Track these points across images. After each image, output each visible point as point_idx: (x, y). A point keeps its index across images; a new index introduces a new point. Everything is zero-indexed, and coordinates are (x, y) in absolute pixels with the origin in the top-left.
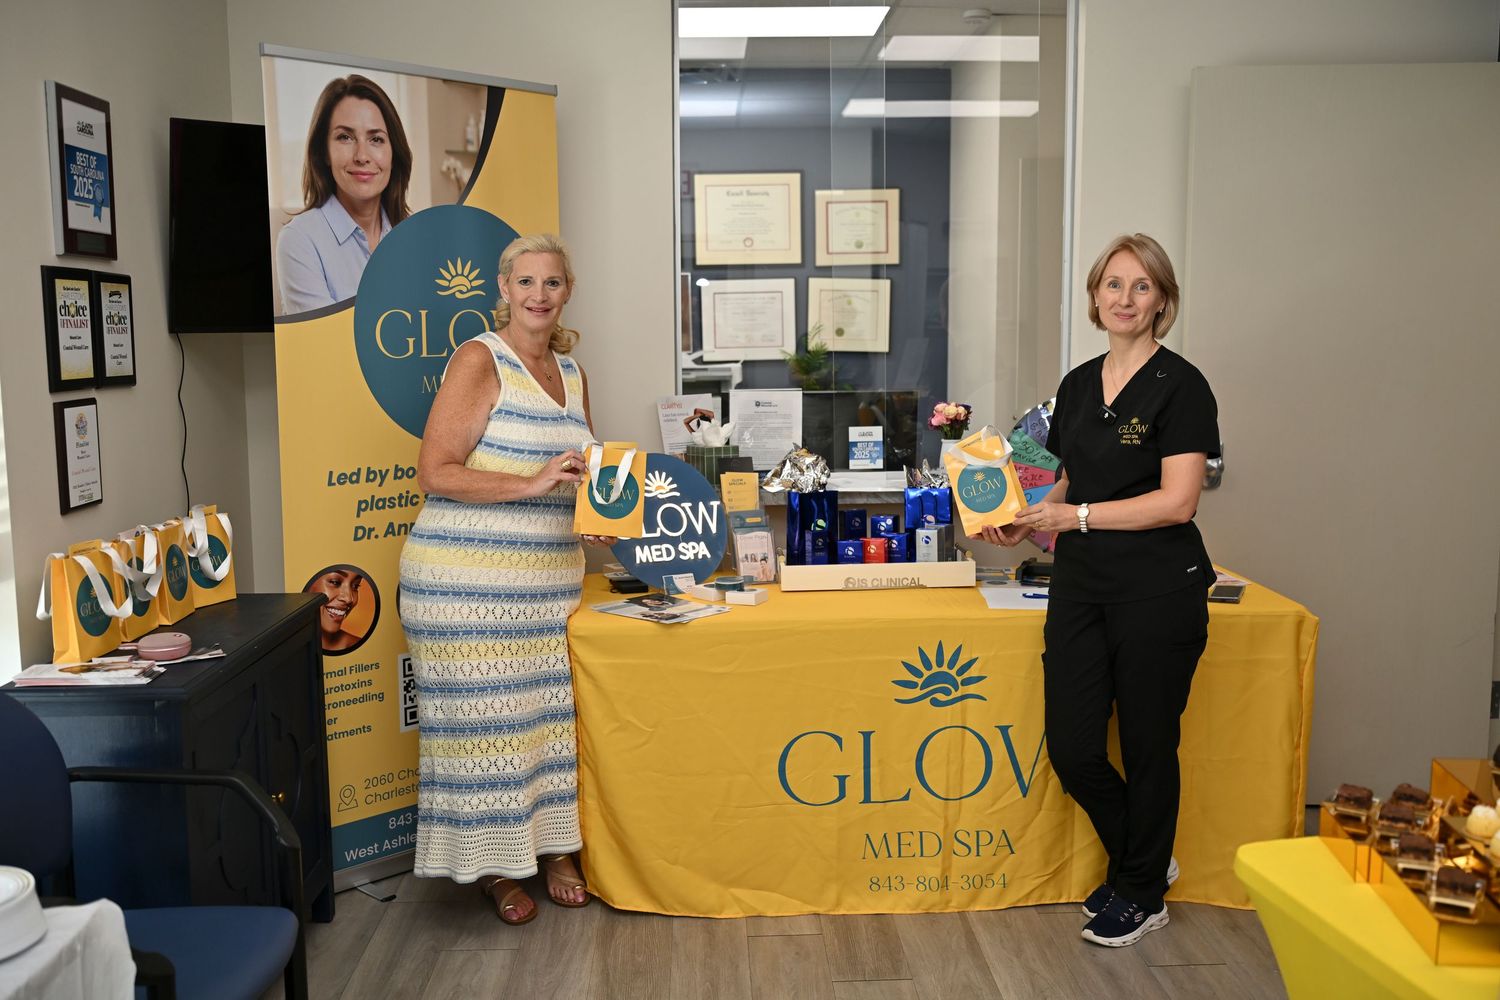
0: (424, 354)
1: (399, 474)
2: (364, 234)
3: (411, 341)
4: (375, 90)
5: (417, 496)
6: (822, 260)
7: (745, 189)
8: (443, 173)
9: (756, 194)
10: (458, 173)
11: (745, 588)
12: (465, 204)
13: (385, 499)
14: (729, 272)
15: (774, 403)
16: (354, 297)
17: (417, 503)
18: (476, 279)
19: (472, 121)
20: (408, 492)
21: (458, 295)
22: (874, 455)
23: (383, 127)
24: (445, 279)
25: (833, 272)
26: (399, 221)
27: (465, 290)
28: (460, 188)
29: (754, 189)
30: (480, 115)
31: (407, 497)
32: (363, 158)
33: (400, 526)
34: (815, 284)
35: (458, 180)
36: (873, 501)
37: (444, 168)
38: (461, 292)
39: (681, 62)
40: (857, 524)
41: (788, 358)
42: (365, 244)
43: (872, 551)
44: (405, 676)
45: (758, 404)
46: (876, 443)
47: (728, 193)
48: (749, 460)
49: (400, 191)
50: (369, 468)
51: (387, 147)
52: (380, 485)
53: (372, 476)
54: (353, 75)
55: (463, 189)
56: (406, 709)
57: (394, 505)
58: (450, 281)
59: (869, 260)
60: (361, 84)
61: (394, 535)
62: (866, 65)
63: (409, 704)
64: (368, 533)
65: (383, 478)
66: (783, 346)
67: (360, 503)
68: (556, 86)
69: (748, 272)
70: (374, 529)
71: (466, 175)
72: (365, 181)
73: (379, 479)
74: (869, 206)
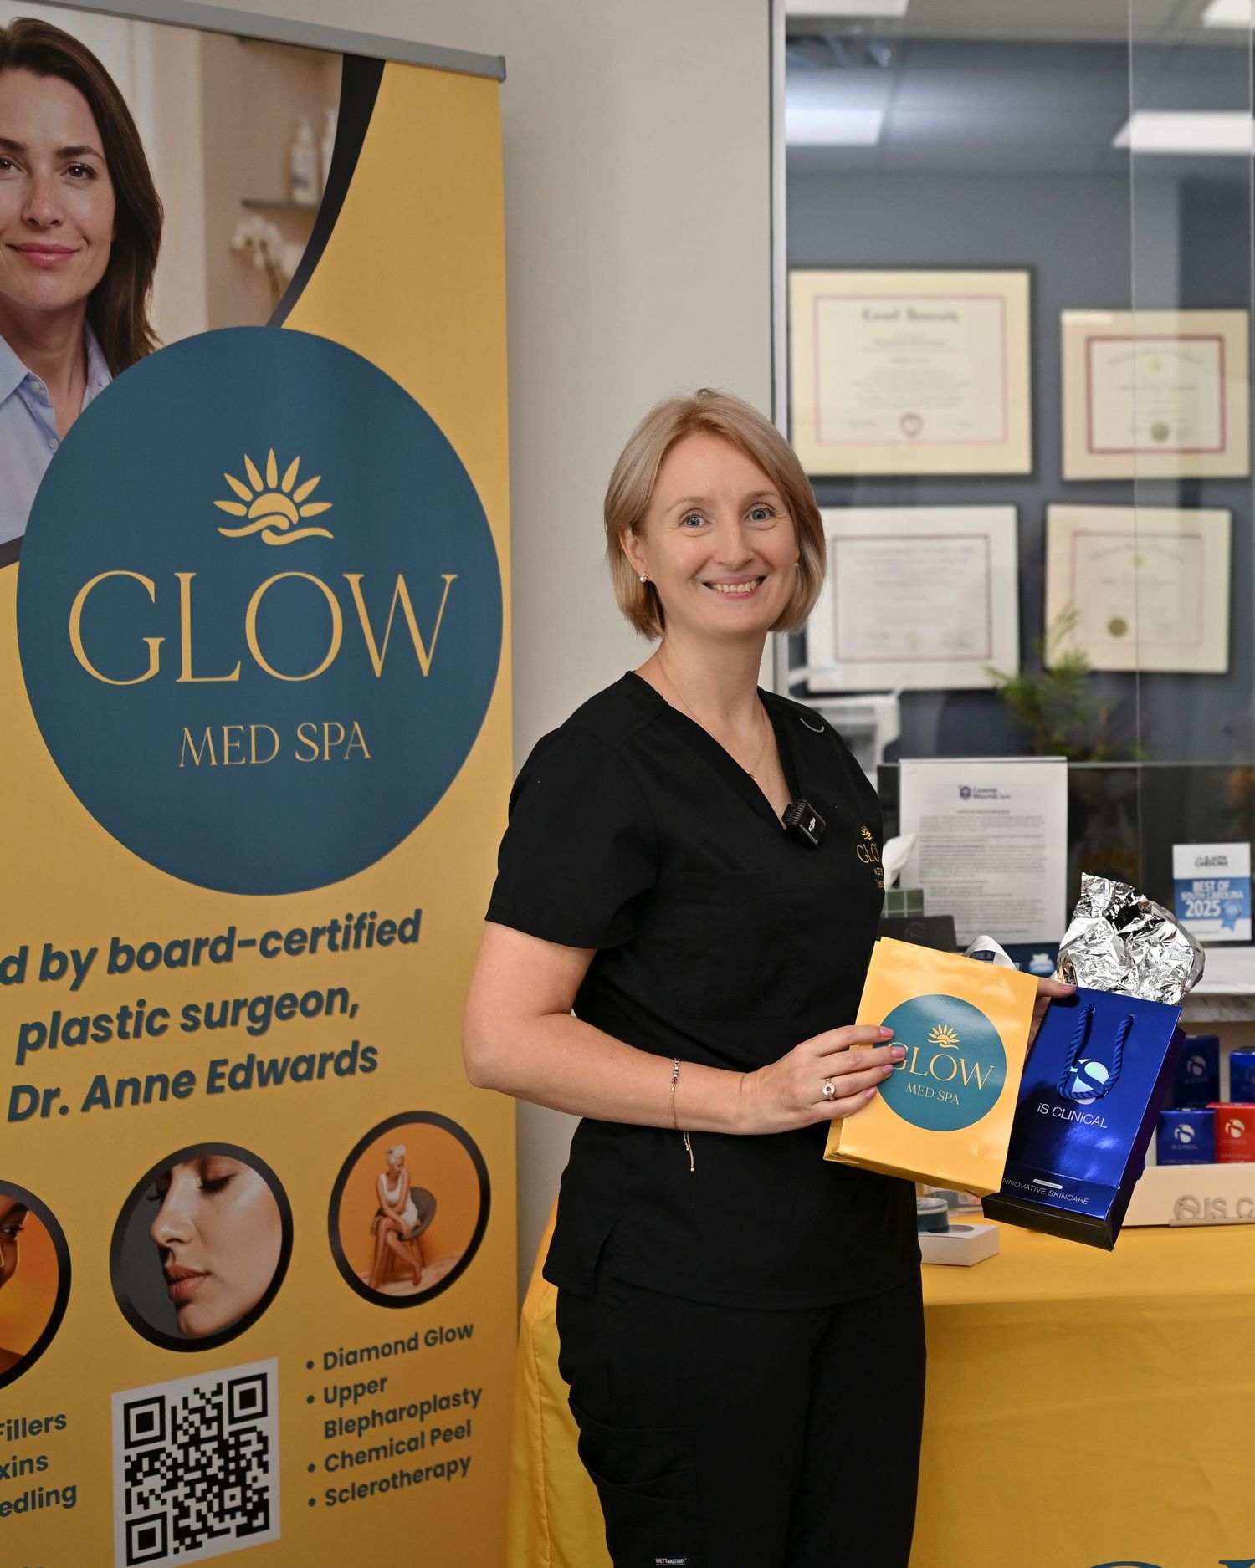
0: (186, 676)
1: (122, 959)
2: (46, 393)
3: (154, 643)
4: (72, 53)
5: (163, 1013)
6: (1077, 465)
7: (903, 306)
8: (235, 252)
9: (928, 317)
10: (271, 250)
11: (951, 1222)
12: (288, 325)
13: (86, 1019)
14: (860, 492)
15: (1001, 791)
16: (19, 540)
17: (163, 1028)
18: (311, 499)
19: (305, 134)
20: (141, 1003)
21: (269, 538)
22: (1232, 910)
23: (92, 139)
24: (236, 499)
25: (1138, 494)
26: (129, 363)
27: (284, 525)
28: (275, 288)
29: (921, 307)
30: (324, 120)
31: (140, 1014)
32: (46, 212)
33: (122, 1085)
34: (1061, 518)
35: (272, 269)
36: (1233, 1015)
37: (239, 241)
38: (275, 530)
39: (791, 21)
40: (1198, 1071)
41: (1001, 684)
42: (48, 415)
43: (1236, 1134)
44: (129, 1444)
45: (965, 793)
46: (1234, 882)
47: (866, 315)
48: (946, 923)
49: (133, 289)
50: (48, 947)
51: (104, 188)
52: (76, 986)
53: (55, 966)
54: (24, 20)
55: (283, 289)
56: (130, 1524)
57: (108, 1034)
58: (248, 505)
59: (1171, 467)
60: (42, 40)
61: (107, 1105)
62: (1174, 36)
63: (138, 1511)
64: (44, 1101)
65: (82, 970)
66: (989, 656)
67: (25, 1029)
68: (502, 59)
69: (903, 491)
70: (57, 1093)
71: (290, 258)
72: (48, 268)
73: (71, 973)
74: (1175, 346)
